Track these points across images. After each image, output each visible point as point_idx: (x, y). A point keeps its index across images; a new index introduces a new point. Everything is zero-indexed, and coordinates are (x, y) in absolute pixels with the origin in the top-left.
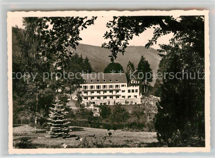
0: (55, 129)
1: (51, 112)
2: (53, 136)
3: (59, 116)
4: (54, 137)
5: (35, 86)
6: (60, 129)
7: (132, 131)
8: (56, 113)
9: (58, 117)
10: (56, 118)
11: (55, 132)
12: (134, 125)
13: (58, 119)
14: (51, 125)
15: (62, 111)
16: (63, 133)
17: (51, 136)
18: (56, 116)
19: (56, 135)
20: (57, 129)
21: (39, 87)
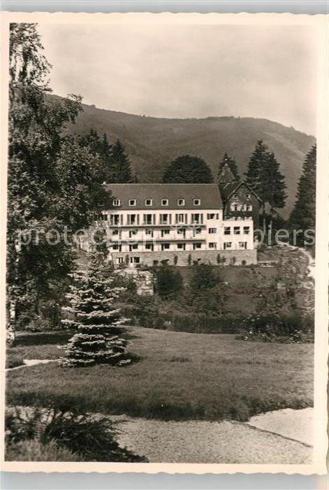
0: (88, 340)
1: (72, 287)
2: (80, 361)
3: (98, 301)
4: (82, 365)
5: (19, 209)
6: (102, 339)
7: (265, 340)
8: (90, 293)
9: (96, 304)
10: (88, 308)
11: (87, 348)
12: (269, 322)
13: (97, 310)
14: (73, 327)
15: (108, 285)
16: (110, 352)
17: (73, 360)
18: (89, 299)
19: (90, 357)
20: (93, 339)
21: (27, 213)
